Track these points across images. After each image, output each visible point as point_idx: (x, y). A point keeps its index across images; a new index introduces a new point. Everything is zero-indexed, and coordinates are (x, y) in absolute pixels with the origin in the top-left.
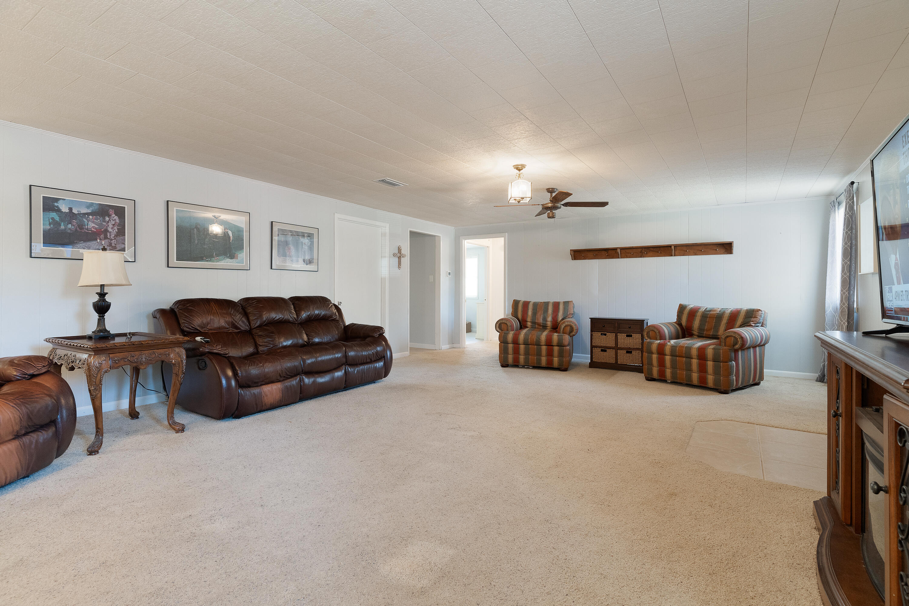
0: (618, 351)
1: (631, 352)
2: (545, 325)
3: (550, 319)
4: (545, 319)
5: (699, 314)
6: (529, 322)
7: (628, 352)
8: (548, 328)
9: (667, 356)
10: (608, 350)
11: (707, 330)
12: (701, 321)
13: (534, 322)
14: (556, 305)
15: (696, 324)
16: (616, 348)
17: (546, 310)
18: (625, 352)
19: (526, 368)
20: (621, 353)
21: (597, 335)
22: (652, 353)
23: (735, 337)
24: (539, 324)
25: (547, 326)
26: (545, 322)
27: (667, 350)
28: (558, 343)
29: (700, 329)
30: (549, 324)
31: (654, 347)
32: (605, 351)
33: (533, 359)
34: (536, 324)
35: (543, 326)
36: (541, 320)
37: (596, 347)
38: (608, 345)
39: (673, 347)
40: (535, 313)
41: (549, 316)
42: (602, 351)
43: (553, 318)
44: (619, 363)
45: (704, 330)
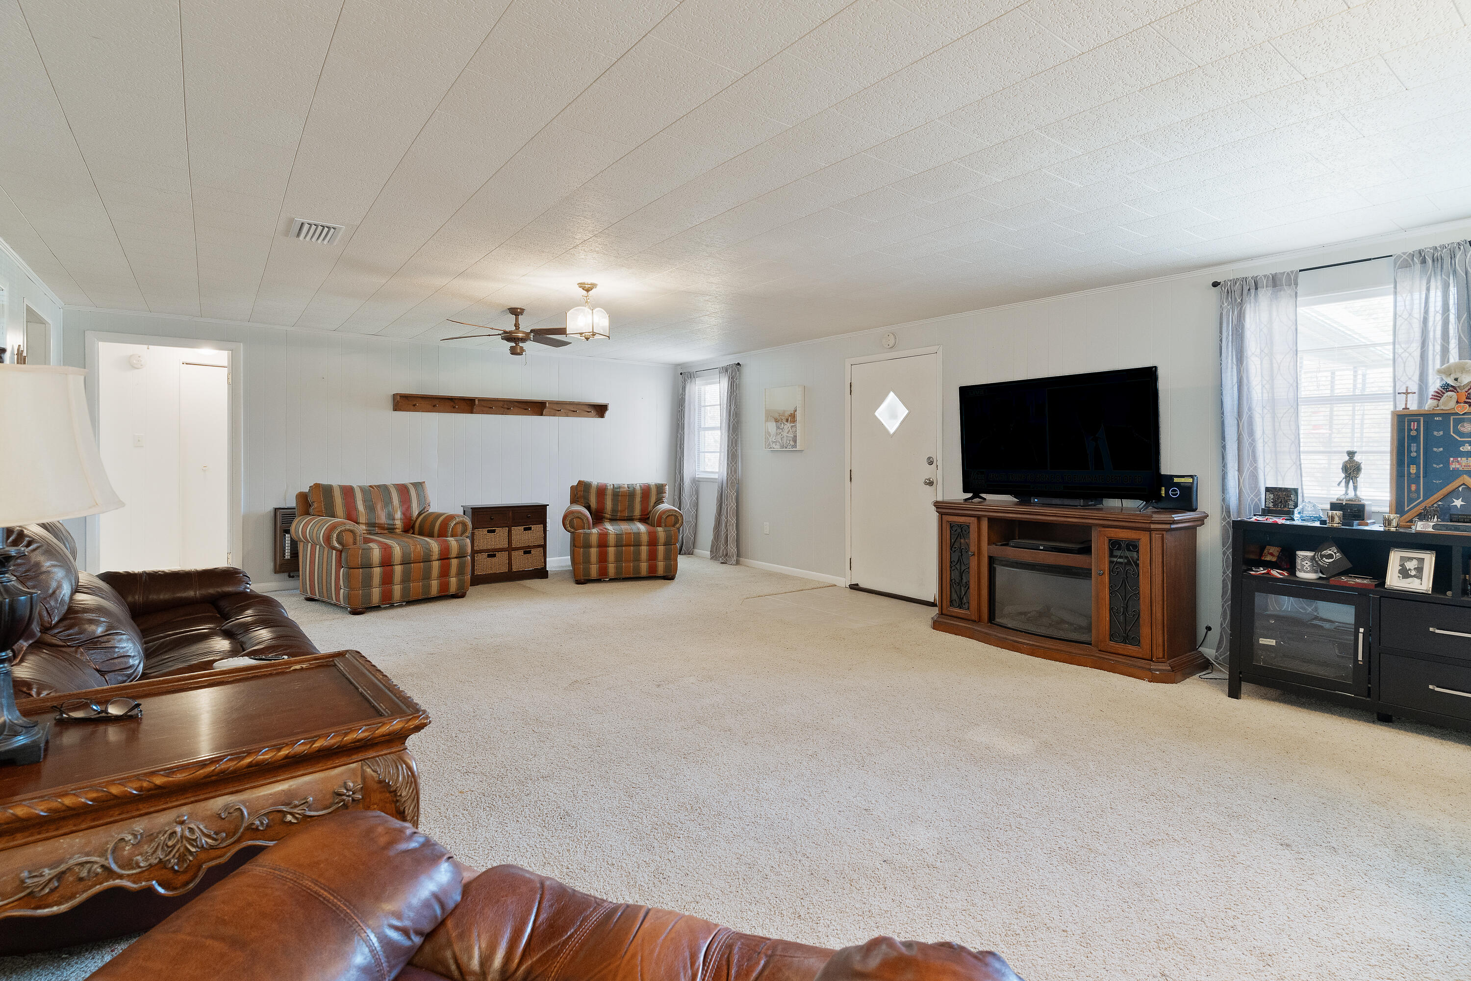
0: (513, 553)
1: (529, 552)
2: (390, 526)
3: (398, 515)
4: (391, 516)
5: (609, 493)
6: (361, 523)
7: (525, 553)
8: (397, 531)
9: (610, 548)
10: (498, 554)
11: (621, 511)
12: (613, 500)
13: (371, 524)
14: (403, 490)
15: (609, 505)
16: (510, 549)
17: (388, 501)
18: (521, 552)
19: (385, 608)
20: (517, 555)
21: (482, 533)
22: (590, 547)
23: (675, 516)
24: (381, 527)
25: (396, 528)
26: (391, 522)
27: (612, 540)
28: (458, 554)
29: (614, 511)
30: (398, 523)
31: (594, 539)
32: (494, 556)
33: (416, 587)
34: (375, 527)
35: (388, 529)
36: (383, 519)
37: (481, 551)
38: (498, 547)
39: (619, 536)
40: (371, 508)
41: (397, 511)
42: (489, 556)
43: (404, 514)
44: (514, 570)
45: (617, 511)
